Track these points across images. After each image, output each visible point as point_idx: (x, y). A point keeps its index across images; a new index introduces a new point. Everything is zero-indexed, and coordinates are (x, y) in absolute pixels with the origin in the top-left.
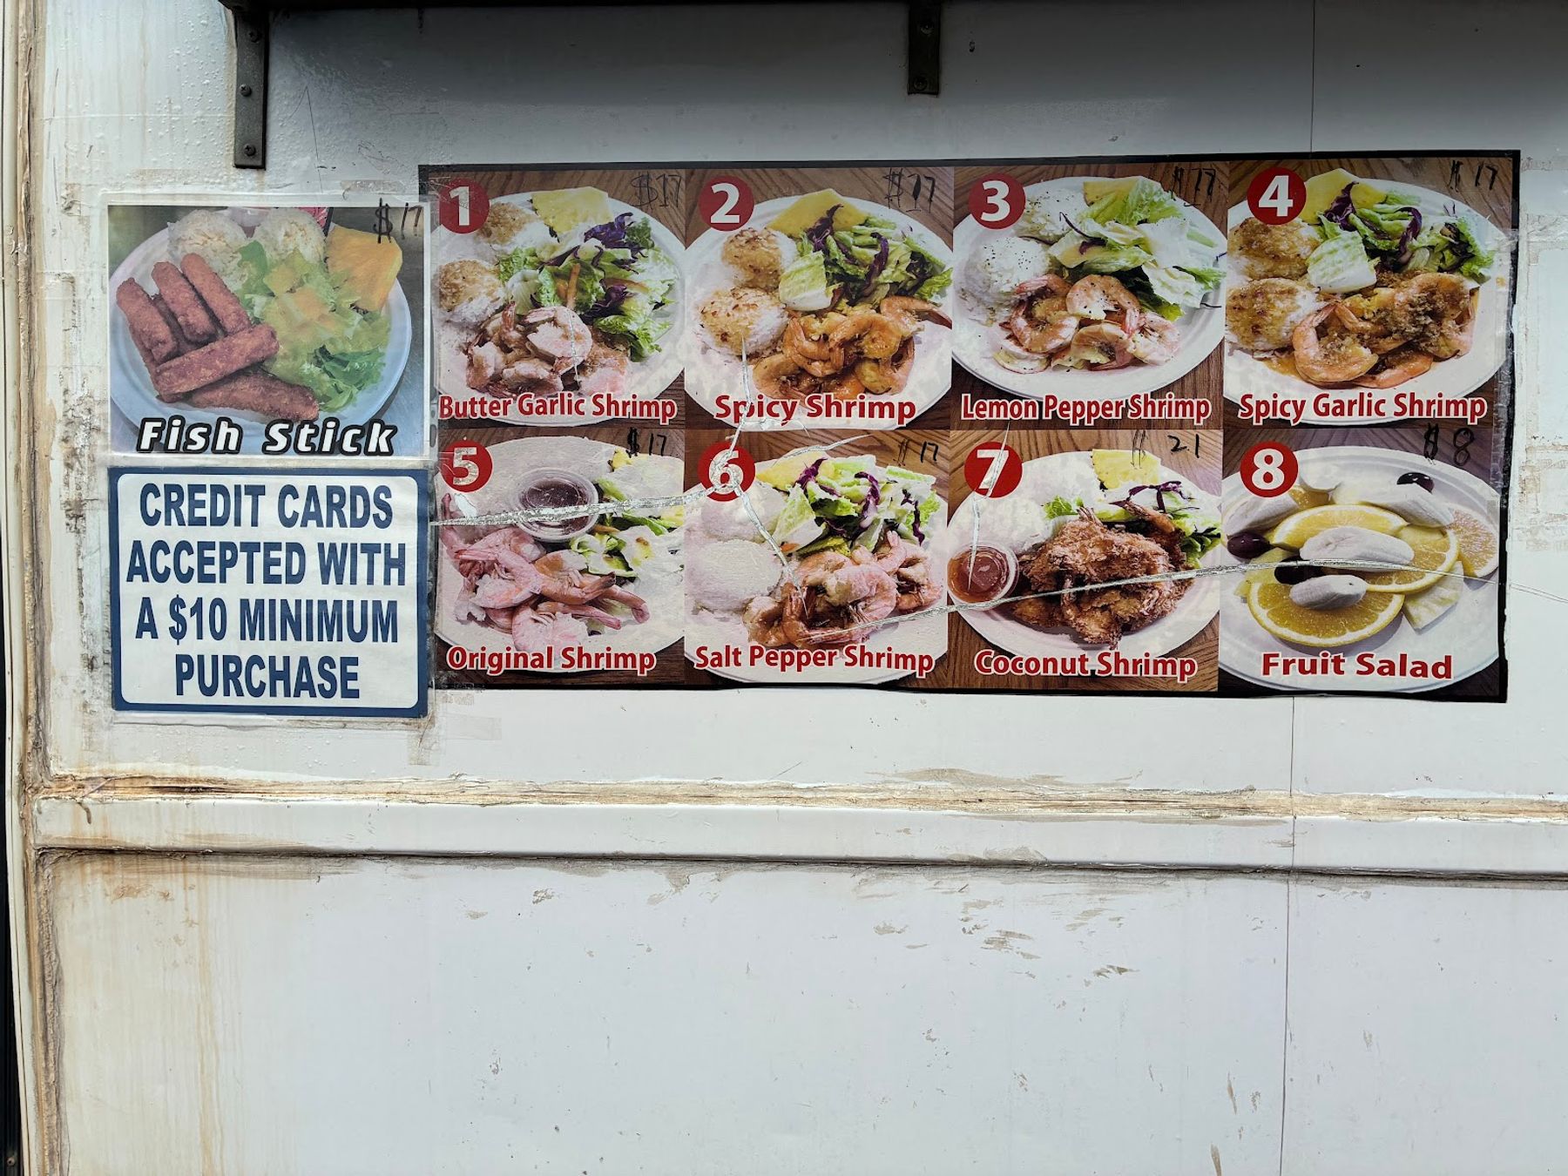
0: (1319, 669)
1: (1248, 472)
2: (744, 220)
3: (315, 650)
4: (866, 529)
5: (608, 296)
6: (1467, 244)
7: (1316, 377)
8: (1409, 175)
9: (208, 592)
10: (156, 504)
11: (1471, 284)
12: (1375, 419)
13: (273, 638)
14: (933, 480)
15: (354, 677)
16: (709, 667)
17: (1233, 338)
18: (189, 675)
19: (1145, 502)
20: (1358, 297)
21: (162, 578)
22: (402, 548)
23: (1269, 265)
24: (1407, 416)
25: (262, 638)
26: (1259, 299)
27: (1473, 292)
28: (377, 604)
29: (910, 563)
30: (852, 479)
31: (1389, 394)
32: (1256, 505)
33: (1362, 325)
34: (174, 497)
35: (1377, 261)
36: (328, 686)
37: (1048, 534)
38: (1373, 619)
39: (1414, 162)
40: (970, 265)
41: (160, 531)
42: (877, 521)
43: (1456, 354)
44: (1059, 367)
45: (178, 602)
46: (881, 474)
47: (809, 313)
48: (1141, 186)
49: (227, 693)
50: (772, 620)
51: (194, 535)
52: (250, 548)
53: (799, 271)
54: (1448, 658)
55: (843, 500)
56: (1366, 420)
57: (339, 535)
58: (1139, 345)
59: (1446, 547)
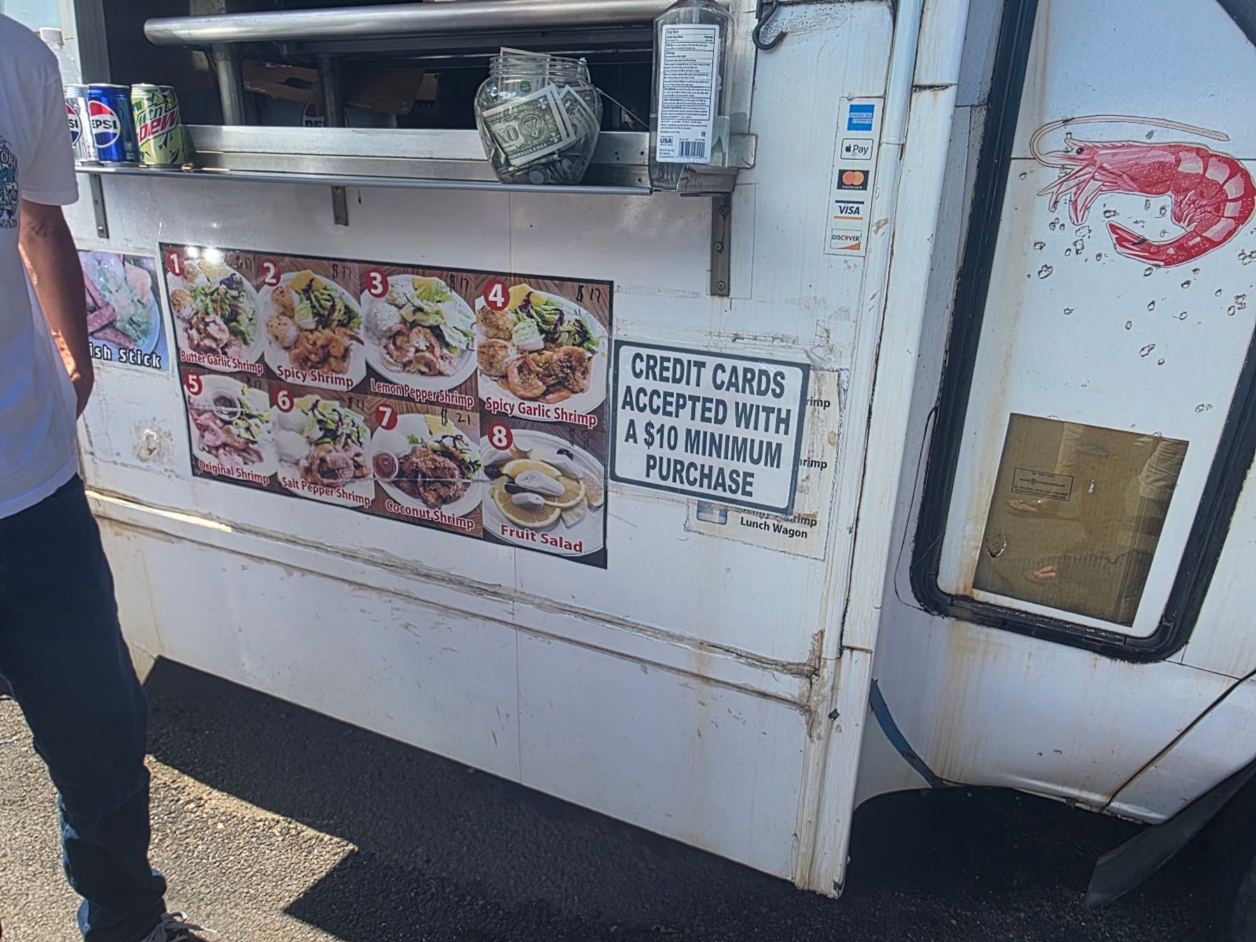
0: (525, 537)
1: (491, 436)
2: (278, 282)
3: (729, 465)
4: (339, 436)
5: (231, 313)
6: (586, 332)
7: (518, 393)
8: (557, 290)
9: (668, 422)
10: (640, 366)
11: (589, 355)
12: (545, 419)
13: (704, 454)
14: (363, 418)
15: (751, 484)
16: (287, 487)
17: (481, 367)
18: (654, 467)
19: (448, 442)
20: (536, 354)
21: (642, 410)
22: (789, 411)
23: (495, 332)
24: (560, 419)
25: (698, 453)
26: (492, 349)
27: (589, 359)
28: (769, 444)
29: (358, 455)
30: (331, 411)
31: (552, 407)
32: (495, 453)
33: (538, 369)
34: (652, 363)
35: (544, 336)
36: (734, 487)
37: (410, 451)
38: (547, 518)
39: (558, 283)
40: (368, 316)
41: (642, 382)
42: (342, 433)
43: (582, 390)
44: (409, 371)
45: (650, 425)
46: (342, 411)
47: (306, 330)
48: (436, 282)
49: (674, 480)
50: (308, 471)
51: (663, 387)
52: (694, 399)
53: (301, 309)
54: (580, 543)
55: (329, 421)
56: (541, 418)
57: (749, 399)
58: (441, 365)
59: (580, 489)
